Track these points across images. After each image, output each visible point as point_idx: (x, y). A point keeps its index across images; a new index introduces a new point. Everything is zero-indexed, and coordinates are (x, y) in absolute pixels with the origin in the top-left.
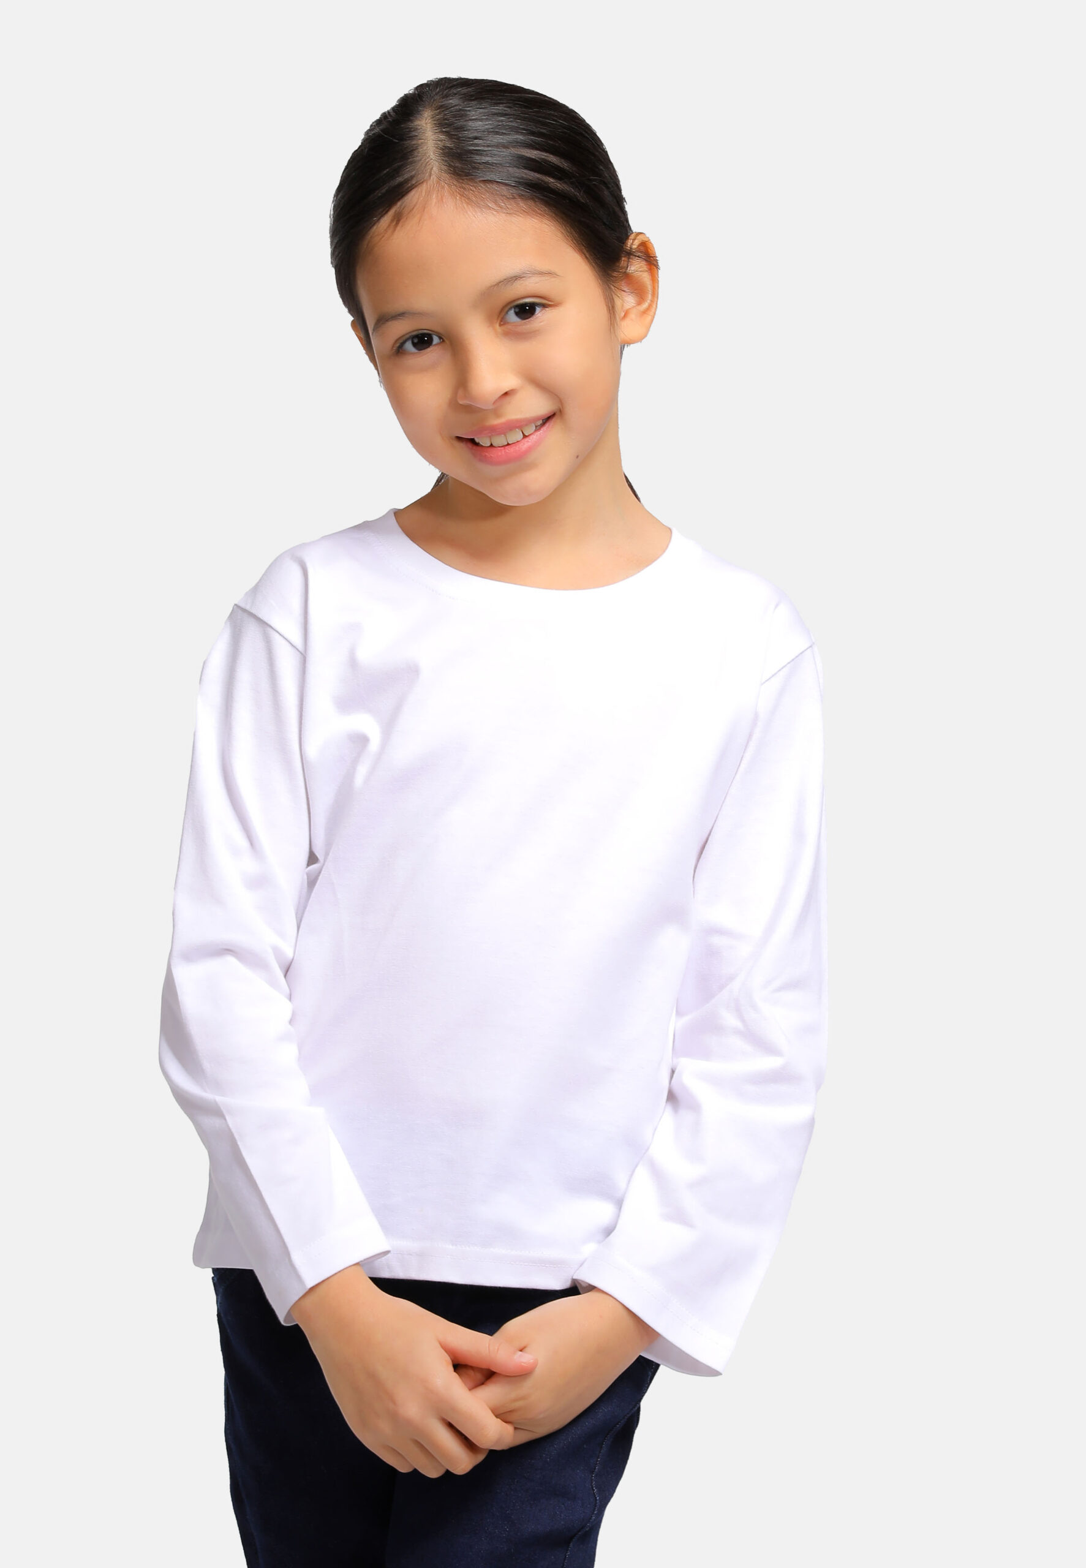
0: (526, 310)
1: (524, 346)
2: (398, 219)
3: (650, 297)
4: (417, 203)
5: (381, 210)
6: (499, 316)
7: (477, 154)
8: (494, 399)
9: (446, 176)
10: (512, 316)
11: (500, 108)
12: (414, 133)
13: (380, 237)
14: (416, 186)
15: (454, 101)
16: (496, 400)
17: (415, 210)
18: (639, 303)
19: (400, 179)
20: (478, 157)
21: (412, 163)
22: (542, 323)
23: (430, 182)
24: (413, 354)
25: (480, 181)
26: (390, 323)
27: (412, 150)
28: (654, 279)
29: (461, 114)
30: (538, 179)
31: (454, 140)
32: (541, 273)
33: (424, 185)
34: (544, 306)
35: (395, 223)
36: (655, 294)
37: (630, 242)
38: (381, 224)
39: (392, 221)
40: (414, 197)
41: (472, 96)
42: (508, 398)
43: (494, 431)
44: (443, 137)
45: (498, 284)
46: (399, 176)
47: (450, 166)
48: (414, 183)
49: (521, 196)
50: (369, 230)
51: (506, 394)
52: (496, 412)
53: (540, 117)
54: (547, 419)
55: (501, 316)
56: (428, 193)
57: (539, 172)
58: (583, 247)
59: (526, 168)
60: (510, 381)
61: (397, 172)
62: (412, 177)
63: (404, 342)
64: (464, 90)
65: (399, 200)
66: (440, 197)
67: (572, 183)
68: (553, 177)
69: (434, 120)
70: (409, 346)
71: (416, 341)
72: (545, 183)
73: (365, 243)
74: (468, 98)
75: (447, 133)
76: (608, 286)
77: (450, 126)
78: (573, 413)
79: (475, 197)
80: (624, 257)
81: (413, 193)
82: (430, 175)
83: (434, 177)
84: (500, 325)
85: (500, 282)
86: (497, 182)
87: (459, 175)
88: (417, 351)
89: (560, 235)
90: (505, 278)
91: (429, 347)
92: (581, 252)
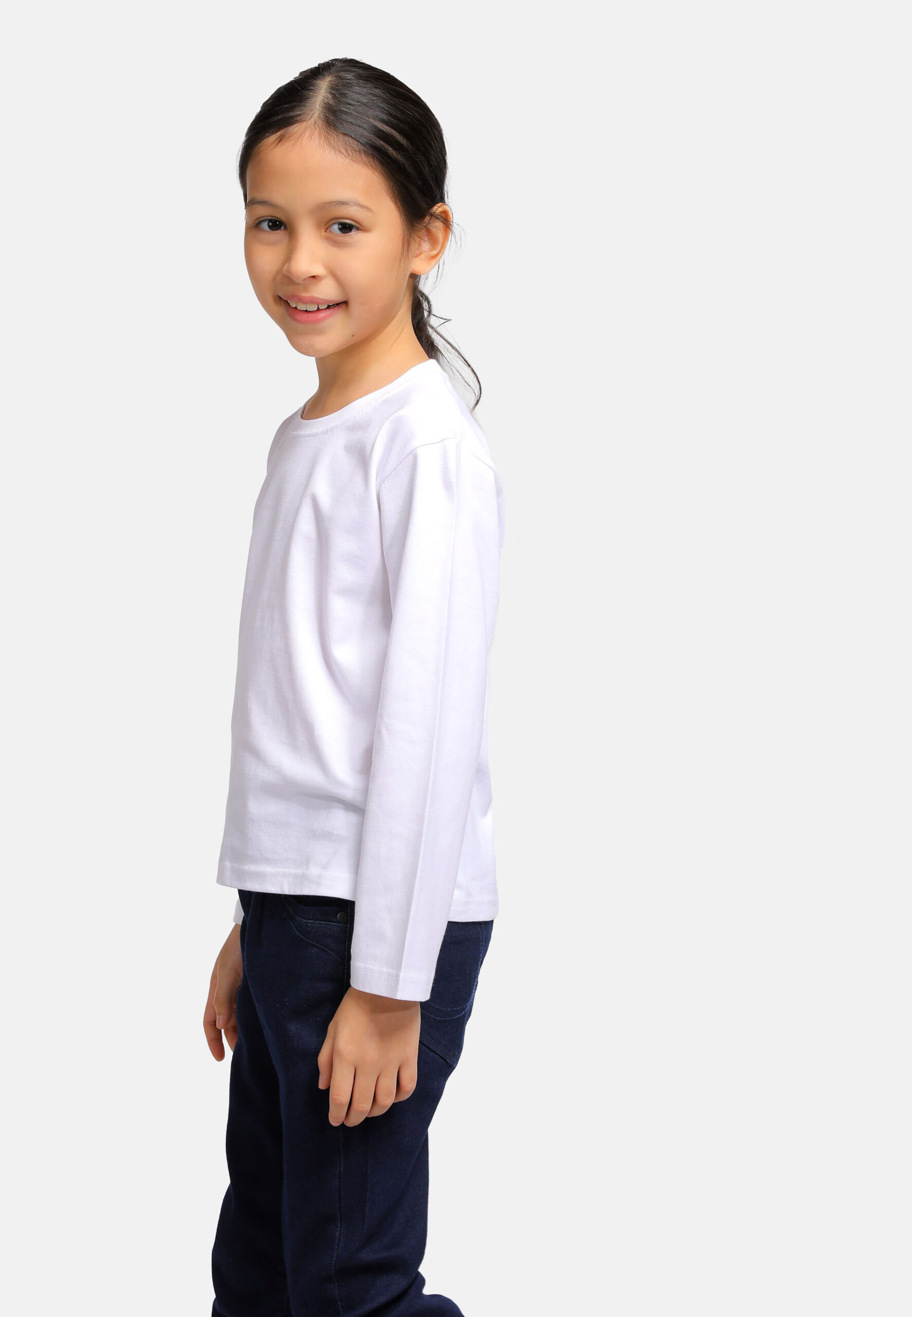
0: (346, 228)
1: (334, 251)
2: (281, 140)
3: (439, 248)
4: (296, 133)
5: (273, 130)
6: (326, 225)
7: (345, 114)
8: (304, 278)
9: (320, 123)
10: (336, 228)
11: (377, 91)
12: (312, 88)
13: (267, 146)
14: (299, 122)
15: (350, 76)
16: (306, 279)
17: (292, 137)
18: (431, 250)
19: (291, 114)
20: (345, 116)
21: (303, 106)
22: (352, 240)
23: (309, 122)
24: (266, 231)
25: (341, 133)
26: (255, 206)
27: (307, 98)
28: (446, 238)
29: (348, 85)
30: (381, 145)
31: (336, 101)
32: (361, 206)
33: (304, 124)
34: (358, 229)
35: (279, 139)
36: (443, 247)
37: (436, 207)
38: (270, 138)
39: (277, 139)
40: (295, 129)
41: (362, 77)
42: (314, 280)
43: (301, 300)
44: (330, 96)
45: (330, 203)
46: (292, 112)
47: (326, 116)
48: (298, 119)
49: (365, 152)
50: (261, 141)
51: (314, 277)
52: (306, 289)
53: (401, 106)
54: (338, 305)
55: (327, 226)
56: (305, 130)
57: (383, 141)
58: (398, 200)
59: (374, 134)
60: (318, 270)
61: (292, 108)
62: (299, 115)
63: (262, 222)
64: (360, 71)
65: (285, 127)
66: (311, 134)
67: (404, 155)
68: (392, 147)
69: (330, 84)
70: (265, 225)
71: (271, 224)
72: (385, 149)
73: (257, 147)
74: (359, 77)
75: (334, 96)
76: (410, 232)
77: (337, 92)
78: (355, 307)
79: (334, 142)
80: (429, 216)
81: (294, 126)
82: (311, 118)
83: (312, 120)
84: (325, 231)
85: (332, 202)
86: (352, 137)
87: (329, 123)
88: (269, 230)
89: (384, 186)
90: (336, 200)
91: (278, 230)
92: (396, 203)
